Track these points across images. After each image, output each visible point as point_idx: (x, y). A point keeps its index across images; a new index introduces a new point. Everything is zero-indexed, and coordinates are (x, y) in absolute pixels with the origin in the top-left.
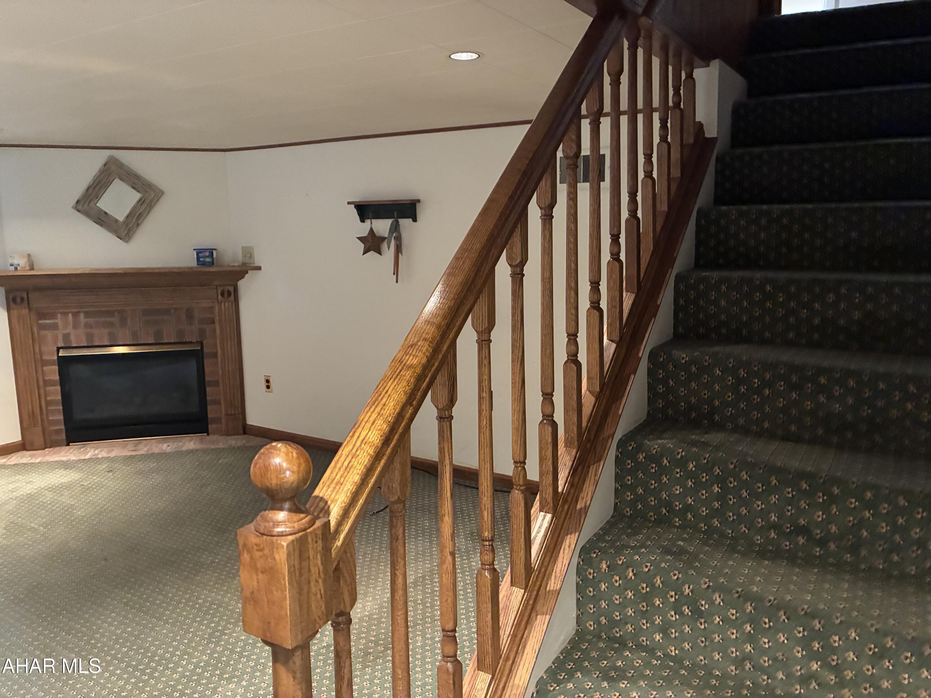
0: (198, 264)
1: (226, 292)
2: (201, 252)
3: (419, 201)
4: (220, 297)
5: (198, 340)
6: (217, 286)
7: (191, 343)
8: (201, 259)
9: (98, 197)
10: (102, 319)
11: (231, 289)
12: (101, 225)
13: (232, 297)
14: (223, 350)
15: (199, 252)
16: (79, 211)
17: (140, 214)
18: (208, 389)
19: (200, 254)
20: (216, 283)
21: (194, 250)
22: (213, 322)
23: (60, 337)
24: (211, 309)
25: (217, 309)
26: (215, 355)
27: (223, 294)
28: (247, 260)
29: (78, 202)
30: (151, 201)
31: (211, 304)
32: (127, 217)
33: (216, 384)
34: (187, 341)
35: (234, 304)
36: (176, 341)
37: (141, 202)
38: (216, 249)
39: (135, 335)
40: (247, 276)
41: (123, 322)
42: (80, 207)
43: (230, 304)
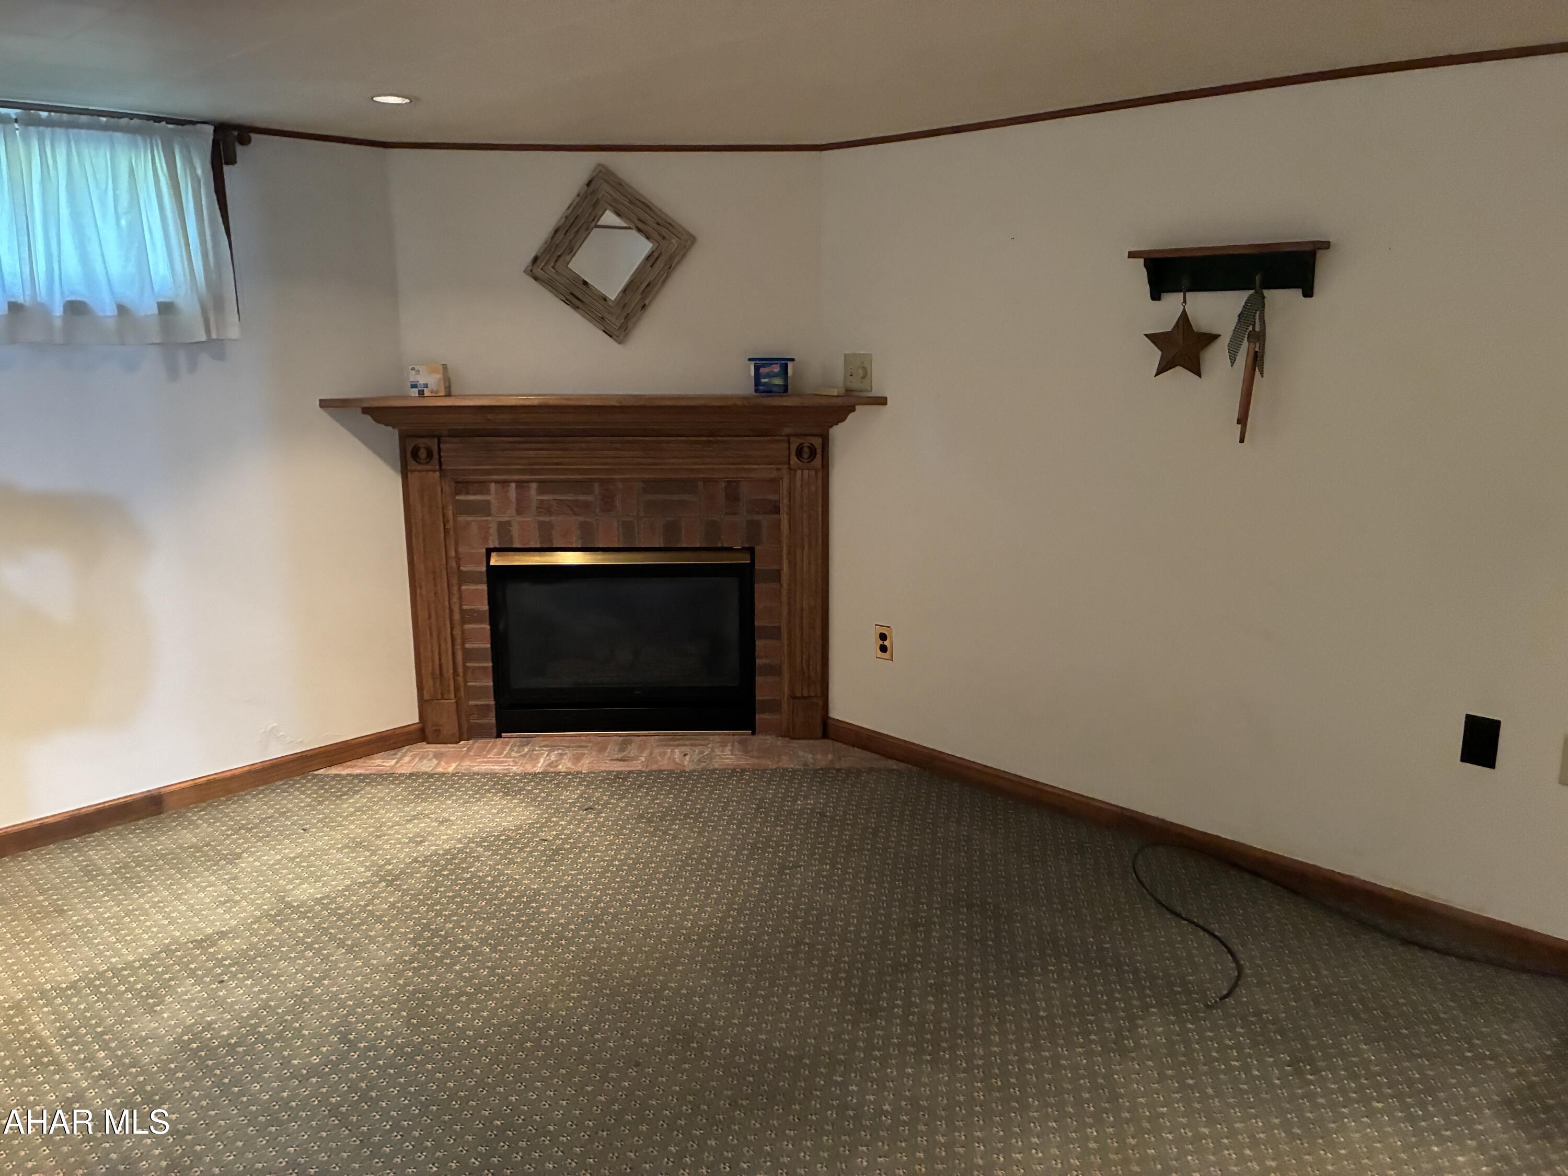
0: (756, 391)
1: (806, 450)
2: (764, 366)
3: (1326, 245)
4: (794, 459)
5: (747, 545)
6: (788, 436)
7: (730, 549)
8: (764, 380)
9: (571, 250)
10: (569, 497)
11: (817, 441)
12: (576, 308)
13: (818, 461)
14: (793, 565)
15: (760, 363)
16: (536, 278)
17: (648, 285)
18: (759, 643)
19: (762, 370)
20: (787, 430)
21: (750, 360)
22: (777, 510)
23: (493, 530)
24: (775, 481)
25: (785, 483)
26: (776, 576)
27: (799, 453)
28: (855, 384)
29: (535, 260)
30: (672, 258)
31: (774, 474)
32: (625, 291)
33: (775, 633)
34: (726, 545)
35: (820, 474)
36: (703, 545)
37: (651, 259)
38: (792, 360)
39: (628, 528)
40: (851, 416)
41: (608, 504)
42: (538, 272)
43: (813, 473)
